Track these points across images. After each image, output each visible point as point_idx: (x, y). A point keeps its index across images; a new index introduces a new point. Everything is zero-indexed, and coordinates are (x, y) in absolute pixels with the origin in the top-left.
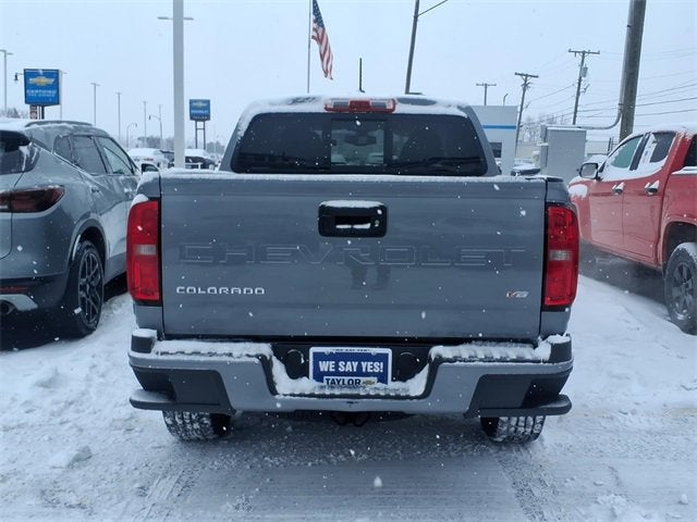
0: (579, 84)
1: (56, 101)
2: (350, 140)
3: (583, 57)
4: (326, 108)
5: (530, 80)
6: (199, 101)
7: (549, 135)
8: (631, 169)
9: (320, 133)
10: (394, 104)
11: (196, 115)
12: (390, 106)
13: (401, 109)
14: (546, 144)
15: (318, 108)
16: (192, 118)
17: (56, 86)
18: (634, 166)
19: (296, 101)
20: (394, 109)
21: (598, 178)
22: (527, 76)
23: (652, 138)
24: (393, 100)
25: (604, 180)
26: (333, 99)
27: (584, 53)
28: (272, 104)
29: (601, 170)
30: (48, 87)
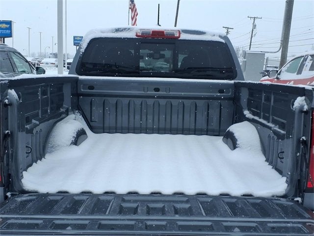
0: (252, 32)
1: (10, 35)
2: (150, 56)
3: (254, 20)
4: (137, 35)
5: (229, 30)
6: (78, 37)
7: (247, 55)
8: (297, 74)
9: (133, 52)
10: (180, 34)
11: (76, 43)
12: (177, 35)
13: (184, 37)
14: (245, 60)
15: (131, 35)
16: (74, 45)
17: (10, 28)
18: (299, 72)
19: (118, 30)
20: (179, 37)
21: (277, 78)
22: (228, 28)
23: (310, 58)
24: (179, 31)
25: (281, 79)
26: (141, 30)
27: (255, 18)
28: (102, 32)
29: (279, 74)
30: (6, 29)
